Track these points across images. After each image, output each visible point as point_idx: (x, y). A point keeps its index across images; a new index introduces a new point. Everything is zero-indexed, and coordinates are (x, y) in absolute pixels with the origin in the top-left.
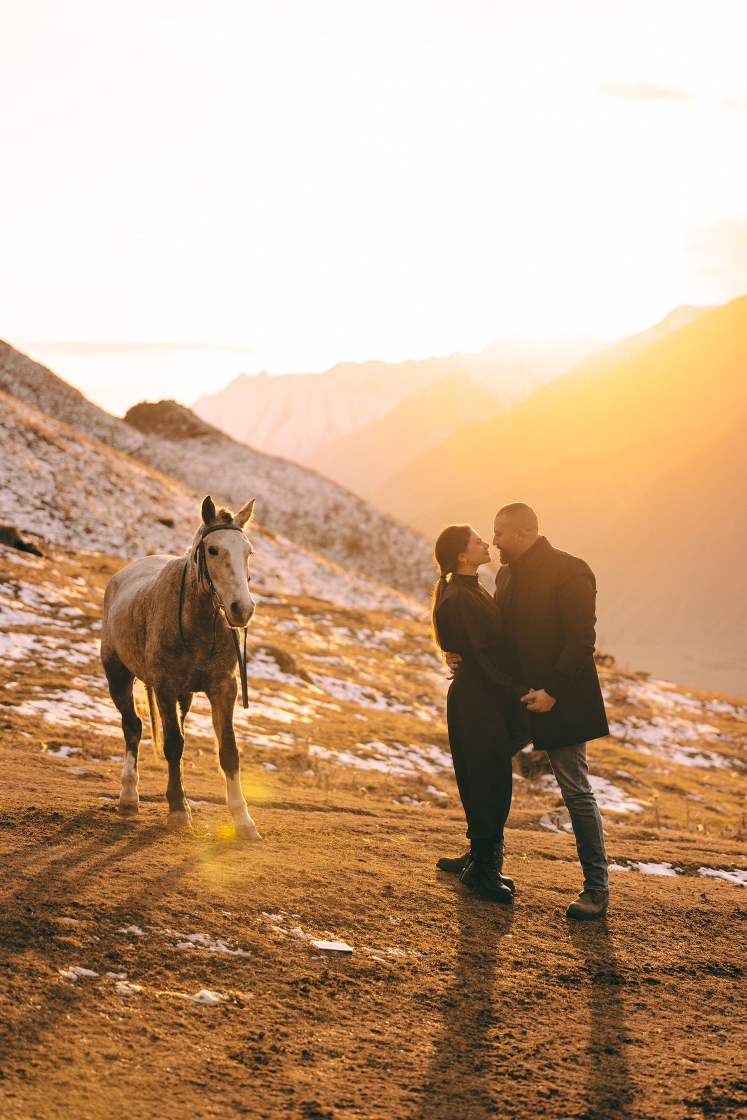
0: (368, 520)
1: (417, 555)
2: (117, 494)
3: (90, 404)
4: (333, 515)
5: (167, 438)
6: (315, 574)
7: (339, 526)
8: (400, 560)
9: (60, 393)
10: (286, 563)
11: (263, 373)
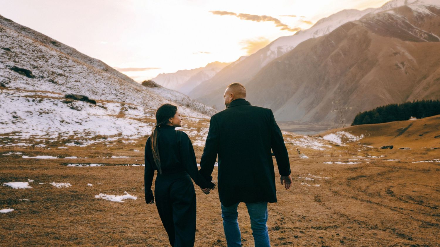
0: (190, 100)
1: (200, 107)
2: (153, 100)
3: (135, 82)
4: (183, 100)
5: (150, 87)
6: (190, 112)
7: (185, 102)
8: (197, 108)
9: (129, 80)
10: (185, 111)
11: (164, 73)
